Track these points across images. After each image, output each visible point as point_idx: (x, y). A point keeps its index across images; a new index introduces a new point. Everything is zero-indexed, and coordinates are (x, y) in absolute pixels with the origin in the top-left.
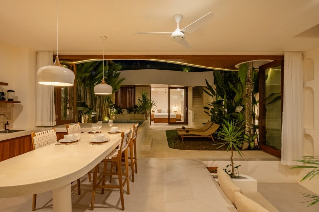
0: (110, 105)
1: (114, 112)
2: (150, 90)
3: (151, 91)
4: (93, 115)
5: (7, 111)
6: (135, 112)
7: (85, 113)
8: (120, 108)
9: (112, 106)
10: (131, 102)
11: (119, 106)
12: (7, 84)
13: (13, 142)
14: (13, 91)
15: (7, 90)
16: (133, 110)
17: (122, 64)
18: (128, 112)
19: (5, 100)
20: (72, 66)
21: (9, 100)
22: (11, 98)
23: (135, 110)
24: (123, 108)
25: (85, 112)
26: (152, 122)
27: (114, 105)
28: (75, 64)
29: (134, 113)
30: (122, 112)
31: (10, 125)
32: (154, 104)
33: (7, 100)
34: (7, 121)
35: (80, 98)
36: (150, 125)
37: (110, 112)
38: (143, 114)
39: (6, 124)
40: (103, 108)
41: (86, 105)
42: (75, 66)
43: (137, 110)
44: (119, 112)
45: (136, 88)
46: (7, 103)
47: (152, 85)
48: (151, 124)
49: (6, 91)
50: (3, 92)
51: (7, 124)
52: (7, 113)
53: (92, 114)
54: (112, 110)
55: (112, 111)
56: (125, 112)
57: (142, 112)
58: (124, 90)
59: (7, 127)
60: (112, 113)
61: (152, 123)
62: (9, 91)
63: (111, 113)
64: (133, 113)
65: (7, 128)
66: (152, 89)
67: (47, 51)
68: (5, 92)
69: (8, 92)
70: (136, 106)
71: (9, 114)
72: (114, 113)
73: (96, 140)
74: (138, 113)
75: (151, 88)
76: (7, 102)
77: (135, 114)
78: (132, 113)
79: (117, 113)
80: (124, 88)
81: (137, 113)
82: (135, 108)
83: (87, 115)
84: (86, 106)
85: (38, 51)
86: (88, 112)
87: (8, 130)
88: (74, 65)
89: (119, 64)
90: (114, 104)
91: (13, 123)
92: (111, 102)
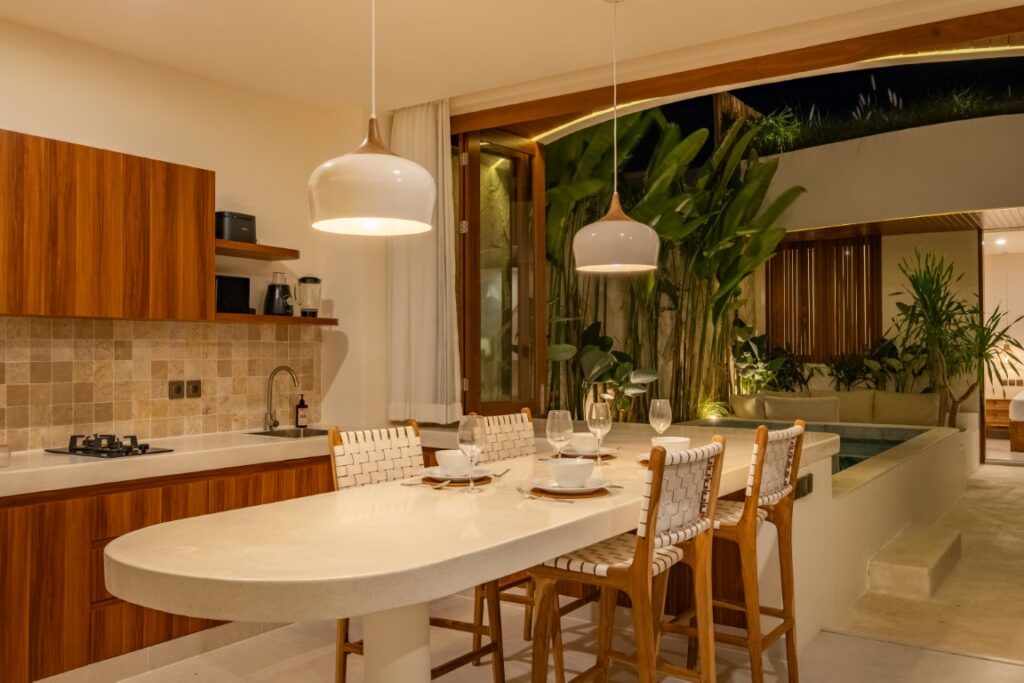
0: (736, 341)
1: (757, 377)
2: (980, 248)
3: (986, 252)
4: (636, 386)
5: (301, 358)
6: (880, 383)
7: (600, 379)
8: (791, 356)
9: (746, 347)
10: (855, 320)
11: (789, 346)
12: (293, 254)
13: (309, 471)
14: (316, 281)
15: (301, 276)
16: (869, 370)
17: (802, 115)
18: (840, 381)
19: (291, 315)
20: (527, 156)
21: (304, 313)
22: (310, 305)
23: (882, 370)
24: (809, 359)
25: (596, 370)
26: (990, 443)
27: (754, 340)
28: (540, 145)
29: (872, 385)
30: (804, 382)
31: (309, 411)
32: (998, 330)
33: (297, 313)
34: (302, 396)
35: (576, 306)
36: (983, 460)
37: (733, 376)
38: (927, 391)
39: (298, 407)
40: (693, 357)
41: (605, 338)
42: (537, 153)
43: (893, 370)
44: (787, 376)
45: (887, 241)
46: (302, 327)
47: (991, 216)
48: (989, 456)
49: (296, 282)
50: (288, 283)
51: (302, 405)
52: (301, 365)
53: (633, 380)
54: (744, 366)
55: (745, 371)
56: (821, 380)
57: (925, 382)
58: (811, 254)
59: (302, 417)
60: (747, 382)
61: (998, 450)
62: (303, 280)
63: (738, 382)
64: (869, 388)
65: (302, 422)
66: (996, 243)
67: (423, 105)
68: (292, 283)
69: (302, 285)
70: (885, 349)
71: (309, 367)
72: (759, 382)
73: (556, 484)
74: (900, 388)
75: (986, 235)
76: (297, 321)
77: (879, 394)
78: (863, 385)
79: (773, 386)
80: (810, 244)
81: (891, 385)
82: (878, 357)
83: (611, 386)
84: (605, 344)
85: (394, 111)
86: (612, 372)
87: (302, 430)
88: (533, 150)
89: (782, 118)
90: (757, 334)
91: (318, 402)
92: (739, 323)
